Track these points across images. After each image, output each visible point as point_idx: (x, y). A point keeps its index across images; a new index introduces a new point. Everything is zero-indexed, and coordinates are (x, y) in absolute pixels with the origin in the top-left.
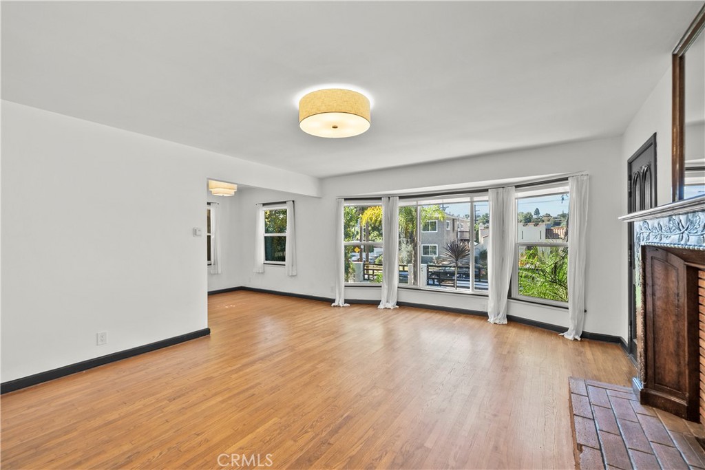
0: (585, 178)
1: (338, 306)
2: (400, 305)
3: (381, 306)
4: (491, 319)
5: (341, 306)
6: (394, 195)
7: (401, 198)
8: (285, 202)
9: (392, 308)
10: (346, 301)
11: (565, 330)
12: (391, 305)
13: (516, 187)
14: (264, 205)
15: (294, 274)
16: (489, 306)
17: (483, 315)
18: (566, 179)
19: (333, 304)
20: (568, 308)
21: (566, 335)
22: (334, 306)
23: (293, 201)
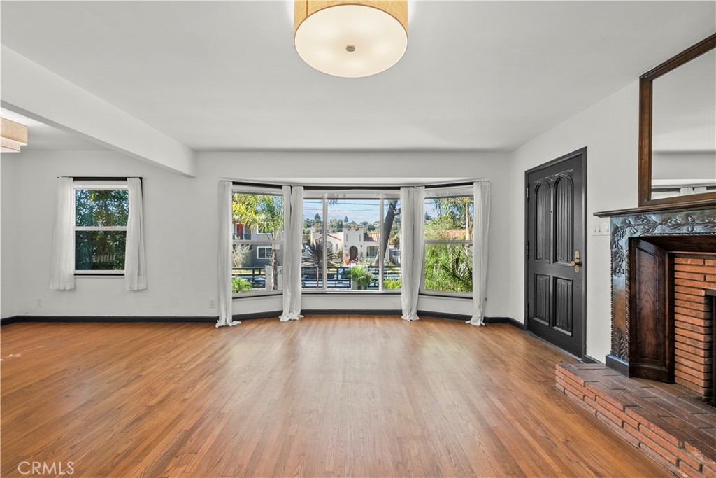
0: (488, 184)
1: (227, 326)
2: (307, 314)
3: (284, 318)
4: (406, 316)
5: (231, 325)
6: (297, 184)
7: (306, 188)
8: (125, 179)
9: (298, 319)
10: (235, 318)
11: (469, 318)
12: (296, 315)
13: (426, 187)
14: (75, 179)
15: (142, 286)
16: (403, 303)
17: (397, 314)
18: (472, 183)
19: (217, 325)
20: (472, 298)
21: (471, 322)
22: (219, 327)
23: (141, 179)
